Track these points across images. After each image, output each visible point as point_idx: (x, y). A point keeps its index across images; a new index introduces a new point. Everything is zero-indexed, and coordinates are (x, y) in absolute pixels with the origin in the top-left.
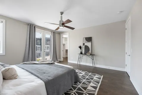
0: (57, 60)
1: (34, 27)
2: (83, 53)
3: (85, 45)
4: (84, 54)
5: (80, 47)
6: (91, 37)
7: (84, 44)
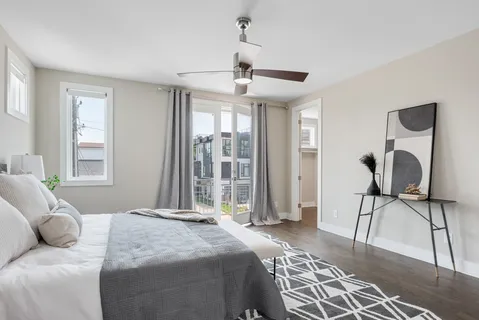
0: (275, 217)
1: (188, 95)
2: (387, 189)
3: (397, 147)
4: (392, 196)
5: (370, 162)
6: (436, 104)
7: (390, 145)
